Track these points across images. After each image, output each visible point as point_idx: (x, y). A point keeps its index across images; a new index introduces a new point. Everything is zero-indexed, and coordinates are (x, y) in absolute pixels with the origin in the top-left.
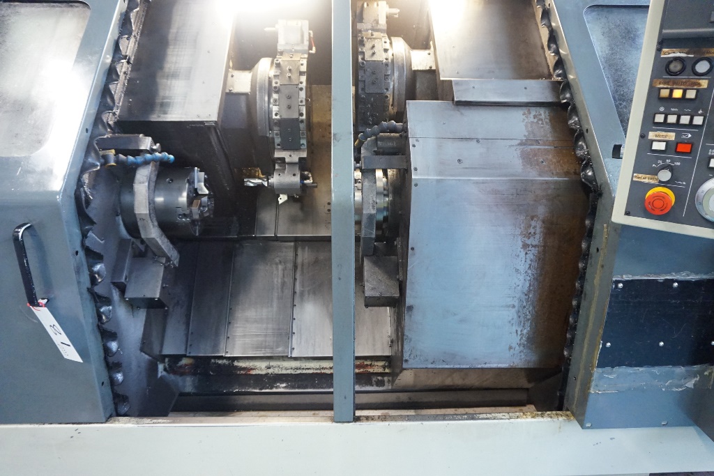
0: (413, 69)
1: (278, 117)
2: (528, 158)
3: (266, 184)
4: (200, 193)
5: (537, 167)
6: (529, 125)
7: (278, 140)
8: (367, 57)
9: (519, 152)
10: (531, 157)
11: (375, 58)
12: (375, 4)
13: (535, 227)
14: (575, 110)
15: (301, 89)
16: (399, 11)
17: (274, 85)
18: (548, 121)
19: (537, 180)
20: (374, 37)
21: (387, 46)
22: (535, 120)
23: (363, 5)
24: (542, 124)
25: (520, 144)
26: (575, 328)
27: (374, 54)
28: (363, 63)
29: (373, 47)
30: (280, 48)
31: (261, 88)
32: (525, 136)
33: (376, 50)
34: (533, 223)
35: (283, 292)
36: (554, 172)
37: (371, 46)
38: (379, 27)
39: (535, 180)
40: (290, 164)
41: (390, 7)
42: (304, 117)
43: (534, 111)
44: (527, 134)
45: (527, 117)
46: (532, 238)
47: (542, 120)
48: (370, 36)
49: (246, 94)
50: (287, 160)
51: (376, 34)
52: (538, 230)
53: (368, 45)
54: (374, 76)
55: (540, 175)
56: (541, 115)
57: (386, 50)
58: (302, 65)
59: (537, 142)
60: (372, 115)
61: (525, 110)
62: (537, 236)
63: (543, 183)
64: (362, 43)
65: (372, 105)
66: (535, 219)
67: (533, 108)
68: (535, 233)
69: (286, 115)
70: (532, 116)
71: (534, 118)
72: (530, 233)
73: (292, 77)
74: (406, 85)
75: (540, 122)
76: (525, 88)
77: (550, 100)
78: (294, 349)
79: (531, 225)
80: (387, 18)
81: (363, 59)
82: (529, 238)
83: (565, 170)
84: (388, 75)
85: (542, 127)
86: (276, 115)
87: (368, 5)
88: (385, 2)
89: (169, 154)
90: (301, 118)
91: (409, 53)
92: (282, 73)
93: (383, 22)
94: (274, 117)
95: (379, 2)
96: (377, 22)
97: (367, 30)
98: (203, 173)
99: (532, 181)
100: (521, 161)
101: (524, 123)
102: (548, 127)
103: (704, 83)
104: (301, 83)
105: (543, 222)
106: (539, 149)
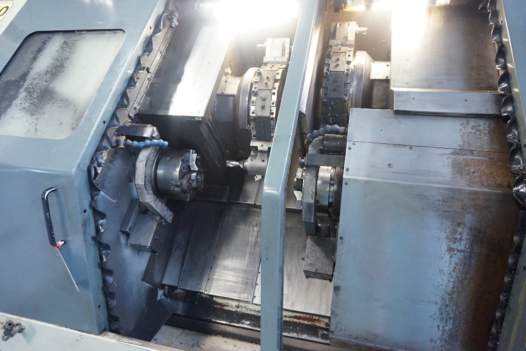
0: (371, 78)
1: (254, 115)
2: (459, 168)
3: (242, 166)
4: (192, 169)
5: (467, 177)
6: (466, 136)
7: (254, 133)
8: (331, 69)
9: (450, 161)
10: (462, 166)
11: (338, 69)
12: (347, 24)
13: (461, 234)
14: (515, 123)
15: (274, 94)
16: (367, 29)
17: (253, 89)
18: (487, 132)
19: (465, 190)
20: (341, 51)
21: (350, 59)
22: (473, 131)
23: (336, 25)
24: (480, 135)
25: (453, 153)
26: (497, 339)
27: (337, 65)
28: (327, 73)
29: (338, 59)
30: (265, 60)
31: (244, 92)
32: (459, 145)
33: (339, 62)
34: (459, 229)
35: (254, 249)
36: (485, 183)
37: (336, 59)
38: (348, 43)
39: (463, 190)
40: (261, 151)
41: (359, 26)
42: (274, 116)
43: (472, 122)
44: (462, 143)
45: (465, 128)
46: (458, 244)
47: (480, 131)
48: (338, 51)
49: (233, 96)
50: (259, 149)
51: (343, 49)
52: (465, 237)
53: (334, 58)
54: (336, 84)
55: (469, 185)
56: (480, 126)
57: (349, 63)
58: (278, 74)
59: (472, 152)
60: (332, 116)
61: (464, 121)
62: (464, 242)
63: (471, 193)
64: (329, 57)
65: (332, 107)
66: (462, 226)
67: (473, 119)
68: (461, 239)
69: (260, 113)
70: (470, 126)
71: (472, 129)
72: (456, 238)
73: (269, 84)
74: (363, 92)
75: (478, 133)
76: (466, 100)
77: (490, 112)
78: (255, 297)
79: (457, 231)
80: (356, 35)
81: (328, 70)
82: (455, 243)
83: (498, 182)
84: (348, 83)
85: (479, 138)
86: (253, 113)
87: (340, 25)
88: (355, 22)
89: (164, 141)
90: (271, 116)
91: (370, 64)
92: (261, 79)
93: (351, 38)
94: (251, 115)
95: (350, 23)
96: (346, 38)
97: (338, 45)
98: (196, 154)
99: (460, 190)
100: (451, 170)
101: (461, 134)
102: (486, 138)
104: (275, 89)
105: (471, 229)
106: (472, 159)
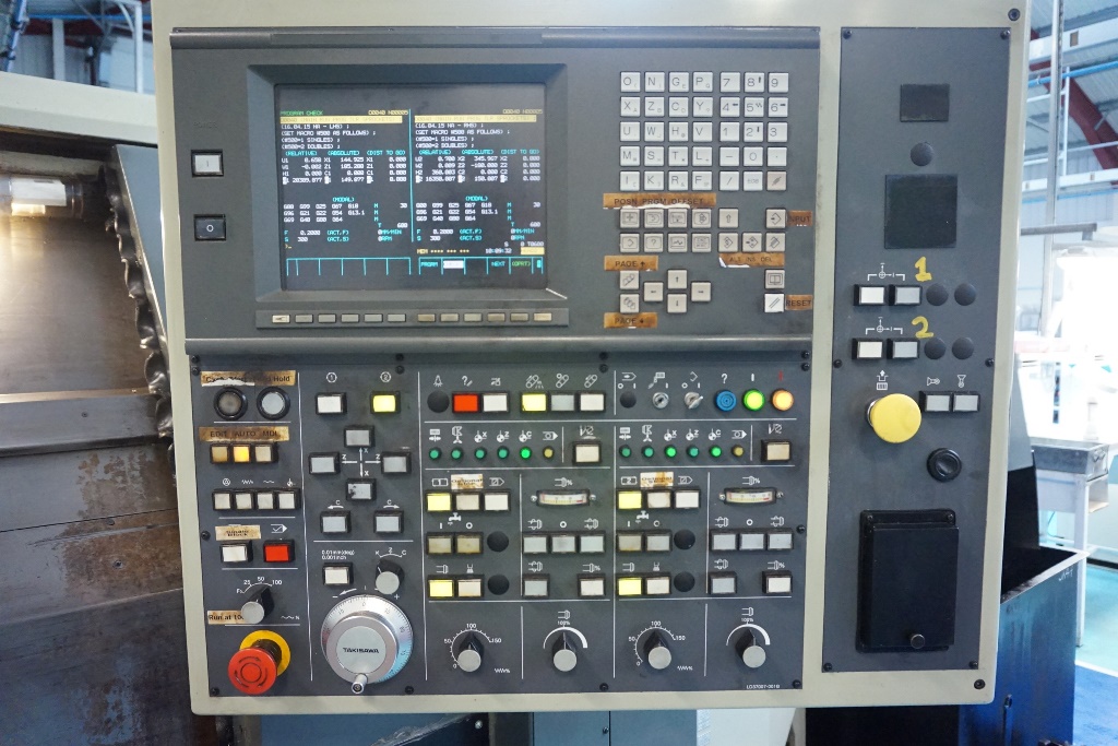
2: (82, 564)
5: (104, 578)
6: (94, 488)
9: (61, 551)
10: (90, 557)
13: (117, 705)
18: (137, 474)
19: (101, 609)
22: (109, 477)
24: (124, 482)
25: (67, 534)
32: (80, 513)
34: (111, 698)
36: (144, 582)
39: (96, 610)
43: (105, 458)
44: (85, 508)
45: (90, 472)
46: (115, 732)
47: (123, 474)
52: (126, 708)
55: (109, 595)
56: (122, 463)
59: (109, 522)
61: (86, 457)
62: (129, 722)
63: (115, 610)
66: (113, 688)
67: (105, 451)
68: (120, 718)
70: (101, 468)
71: (106, 472)
72: (109, 721)
75: (120, 479)
76: (85, 415)
77: (138, 433)
79: (106, 705)
82: (108, 732)
83: (169, 573)
85: (124, 489)
99: (90, 612)
100: (65, 571)
101: (82, 486)
102: (137, 487)
103: (284, 433)
105: (136, 689)
106: (111, 537)
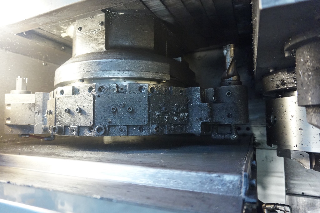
0: (104, 50)
8: (87, 121)
11: (89, 109)
12: (8, 108)
16: (19, 77)
20: (53, 111)
21: (68, 90)
23: (9, 125)
27: (81, 111)
28: (99, 130)
29: (69, 111)
33: (74, 109)
37: (67, 116)
38: (40, 103)
41: (15, 89)
48: (52, 117)
51: (50, 107)
53: (67, 120)
54: (119, 110)
57: (75, 92)
64: (63, 130)
65: (165, 113)
74: (132, 59)
80: (29, 93)
81: (90, 129)
84: (118, 87)
87: (9, 119)
88: (6, 95)
93: (34, 98)
95: (7, 102)
96: (32, 106)
97: (44, 119)
